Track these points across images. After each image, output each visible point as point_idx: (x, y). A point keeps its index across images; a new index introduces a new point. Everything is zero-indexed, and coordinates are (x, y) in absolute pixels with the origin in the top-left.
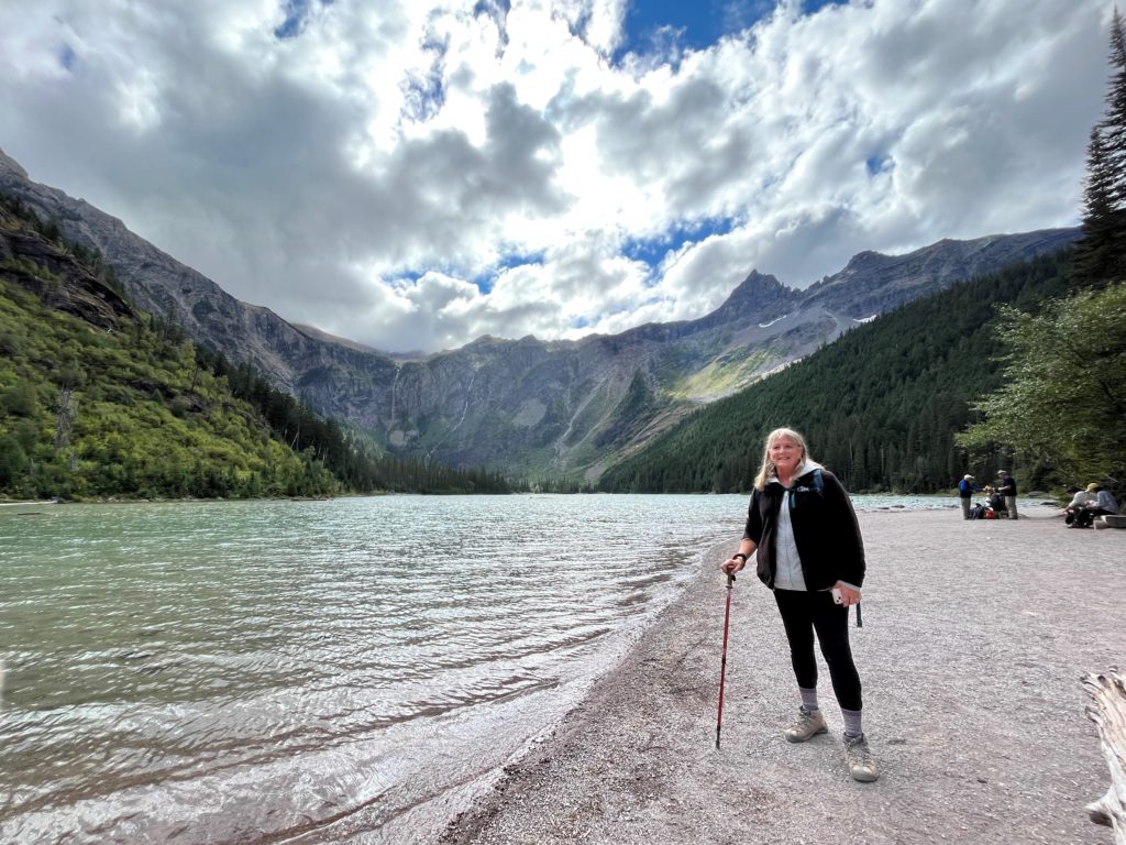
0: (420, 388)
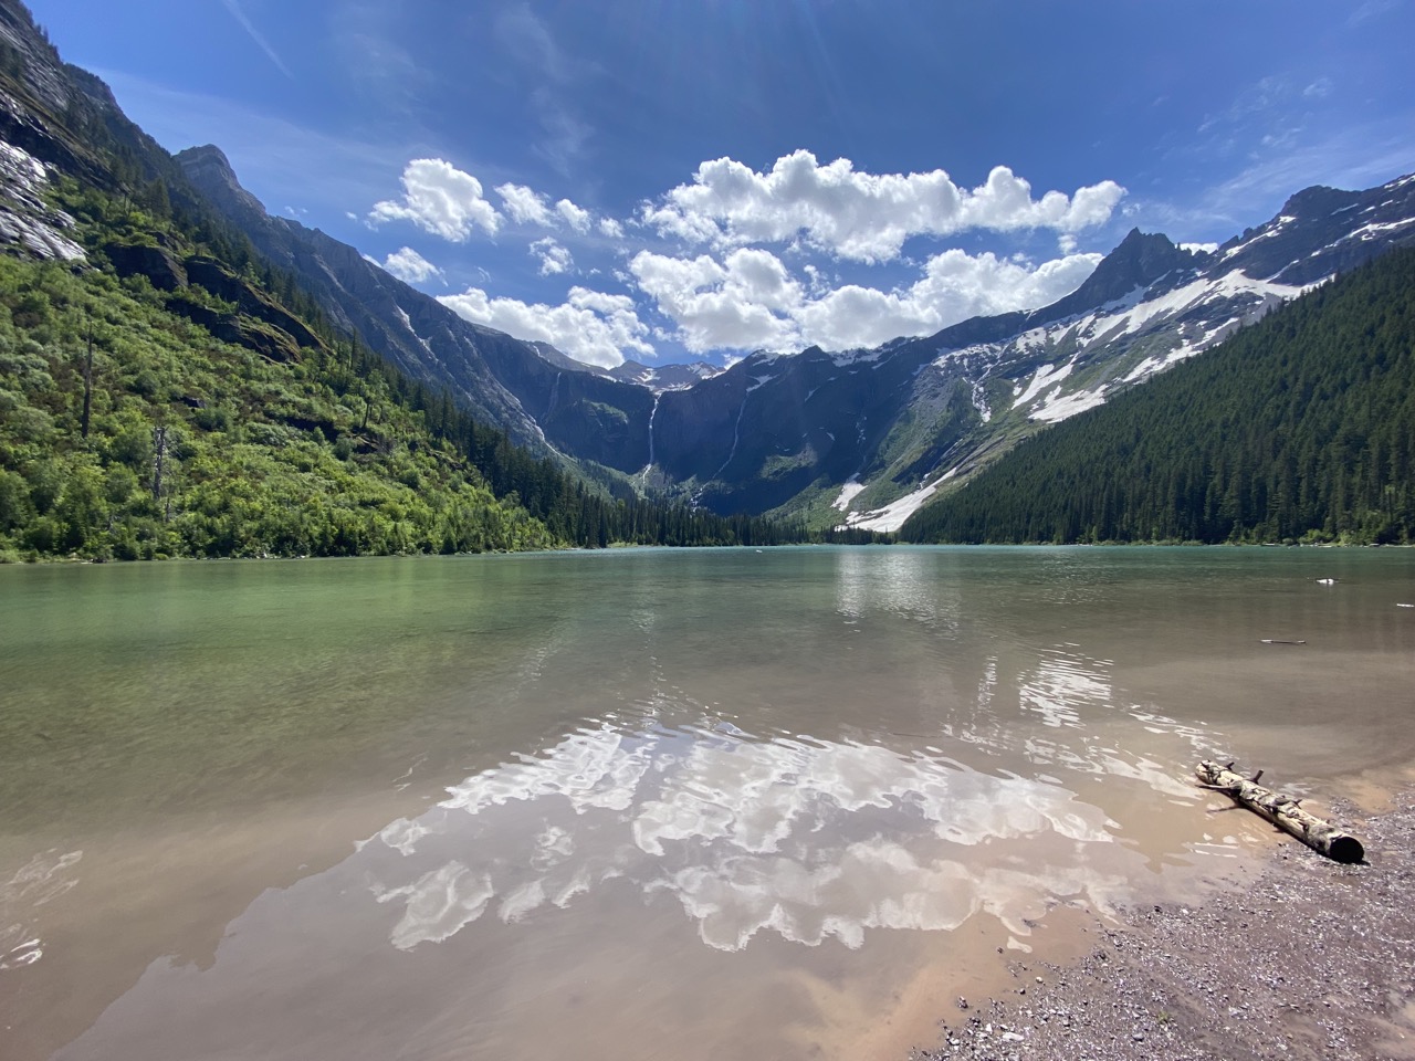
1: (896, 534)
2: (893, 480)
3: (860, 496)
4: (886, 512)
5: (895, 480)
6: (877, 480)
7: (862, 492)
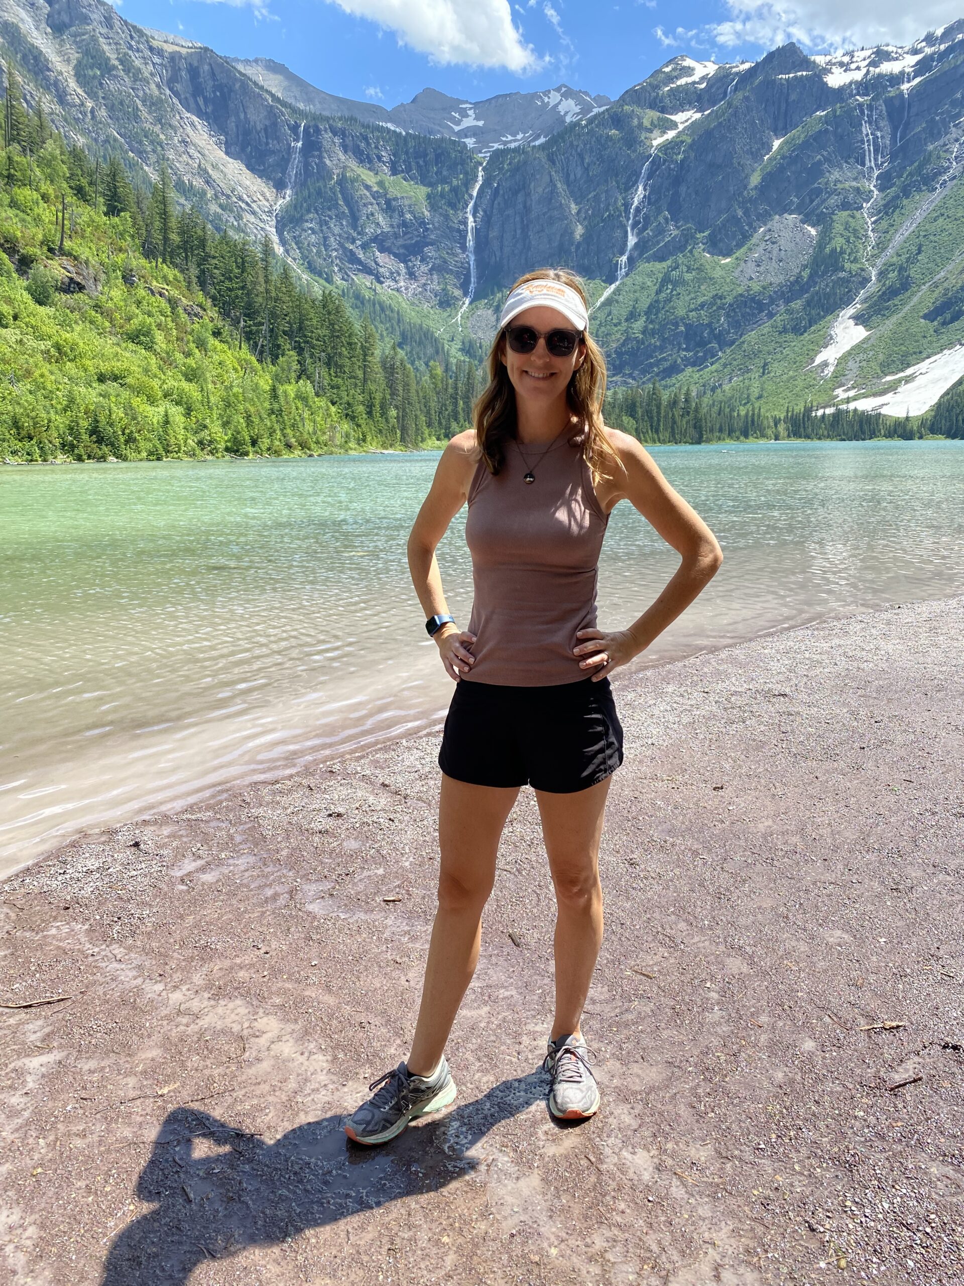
0: (527, 209)
1: (923, 421)
2: (925, 317)
3: (858, 349)
4: (909, 379)
5: (930, 317)
6: (894, 319)
7: (864, 341)
